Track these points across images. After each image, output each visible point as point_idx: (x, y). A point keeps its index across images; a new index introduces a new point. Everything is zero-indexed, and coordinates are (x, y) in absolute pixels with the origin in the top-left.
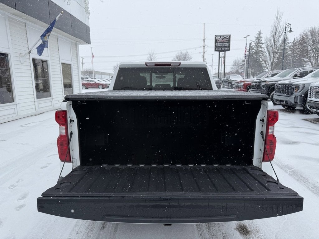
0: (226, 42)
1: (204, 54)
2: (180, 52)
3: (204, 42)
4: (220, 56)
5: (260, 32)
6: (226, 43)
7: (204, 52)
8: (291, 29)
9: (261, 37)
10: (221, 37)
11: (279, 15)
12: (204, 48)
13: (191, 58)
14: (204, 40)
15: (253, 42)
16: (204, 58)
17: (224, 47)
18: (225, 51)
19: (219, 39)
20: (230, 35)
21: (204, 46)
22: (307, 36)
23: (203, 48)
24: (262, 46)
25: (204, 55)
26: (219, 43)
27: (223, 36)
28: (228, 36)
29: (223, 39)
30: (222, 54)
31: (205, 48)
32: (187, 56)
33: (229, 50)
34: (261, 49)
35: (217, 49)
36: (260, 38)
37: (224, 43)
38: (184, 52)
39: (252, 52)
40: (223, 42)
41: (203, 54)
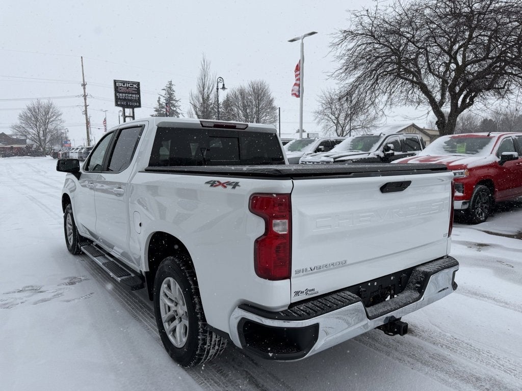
0: (133, 94)
1: (86, 108)
2: (35, 102)
3: (84, 88)
4: (126, 115)
5: (171, 83)
6: (134, 96)
7: (86, 106)
8: (224, 85)
9: (174, 91)
10: (124, 84)
11: (206, 63)
12: (85, 99)
13: (59, 113)
14: (84, 85)
15: (161, 97)
16: (86, 115)
17: (131, 100)
18: (133, 107)
19: (121, 86)
20: (139, 83)
21: (85, 96)
22: (236, 96)
23: (83, 98)
24: (176, 104)
25: (86, 111)
26: (122, 93)
27: (128, 82)
28: (135, 84)
29: (128, 88)
30: (128, 111)
31: (87, 99)
32: (51, 110)
33: (139, 106)
34: (175, 109)
35: (119, 103)
36: (172, 92)
37: (130, 95)
38: (44, 102)
39: (162, 112)
40: (129, 93)
41: (84, 108)
